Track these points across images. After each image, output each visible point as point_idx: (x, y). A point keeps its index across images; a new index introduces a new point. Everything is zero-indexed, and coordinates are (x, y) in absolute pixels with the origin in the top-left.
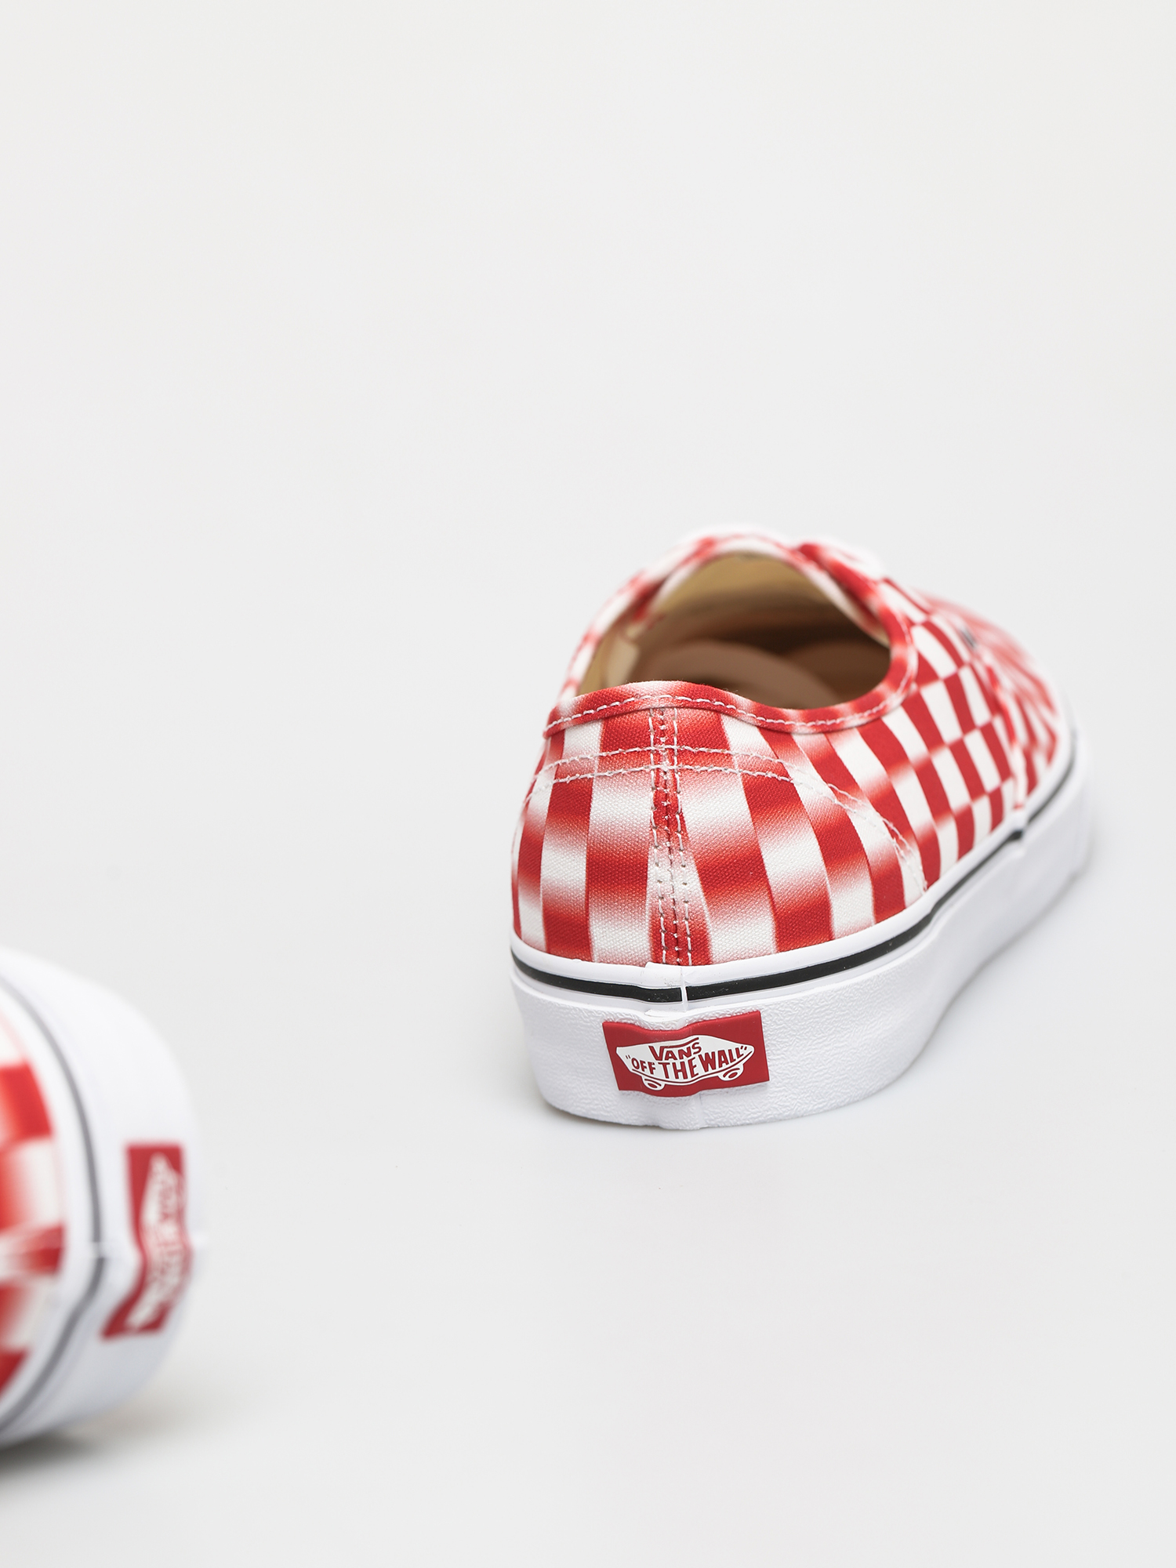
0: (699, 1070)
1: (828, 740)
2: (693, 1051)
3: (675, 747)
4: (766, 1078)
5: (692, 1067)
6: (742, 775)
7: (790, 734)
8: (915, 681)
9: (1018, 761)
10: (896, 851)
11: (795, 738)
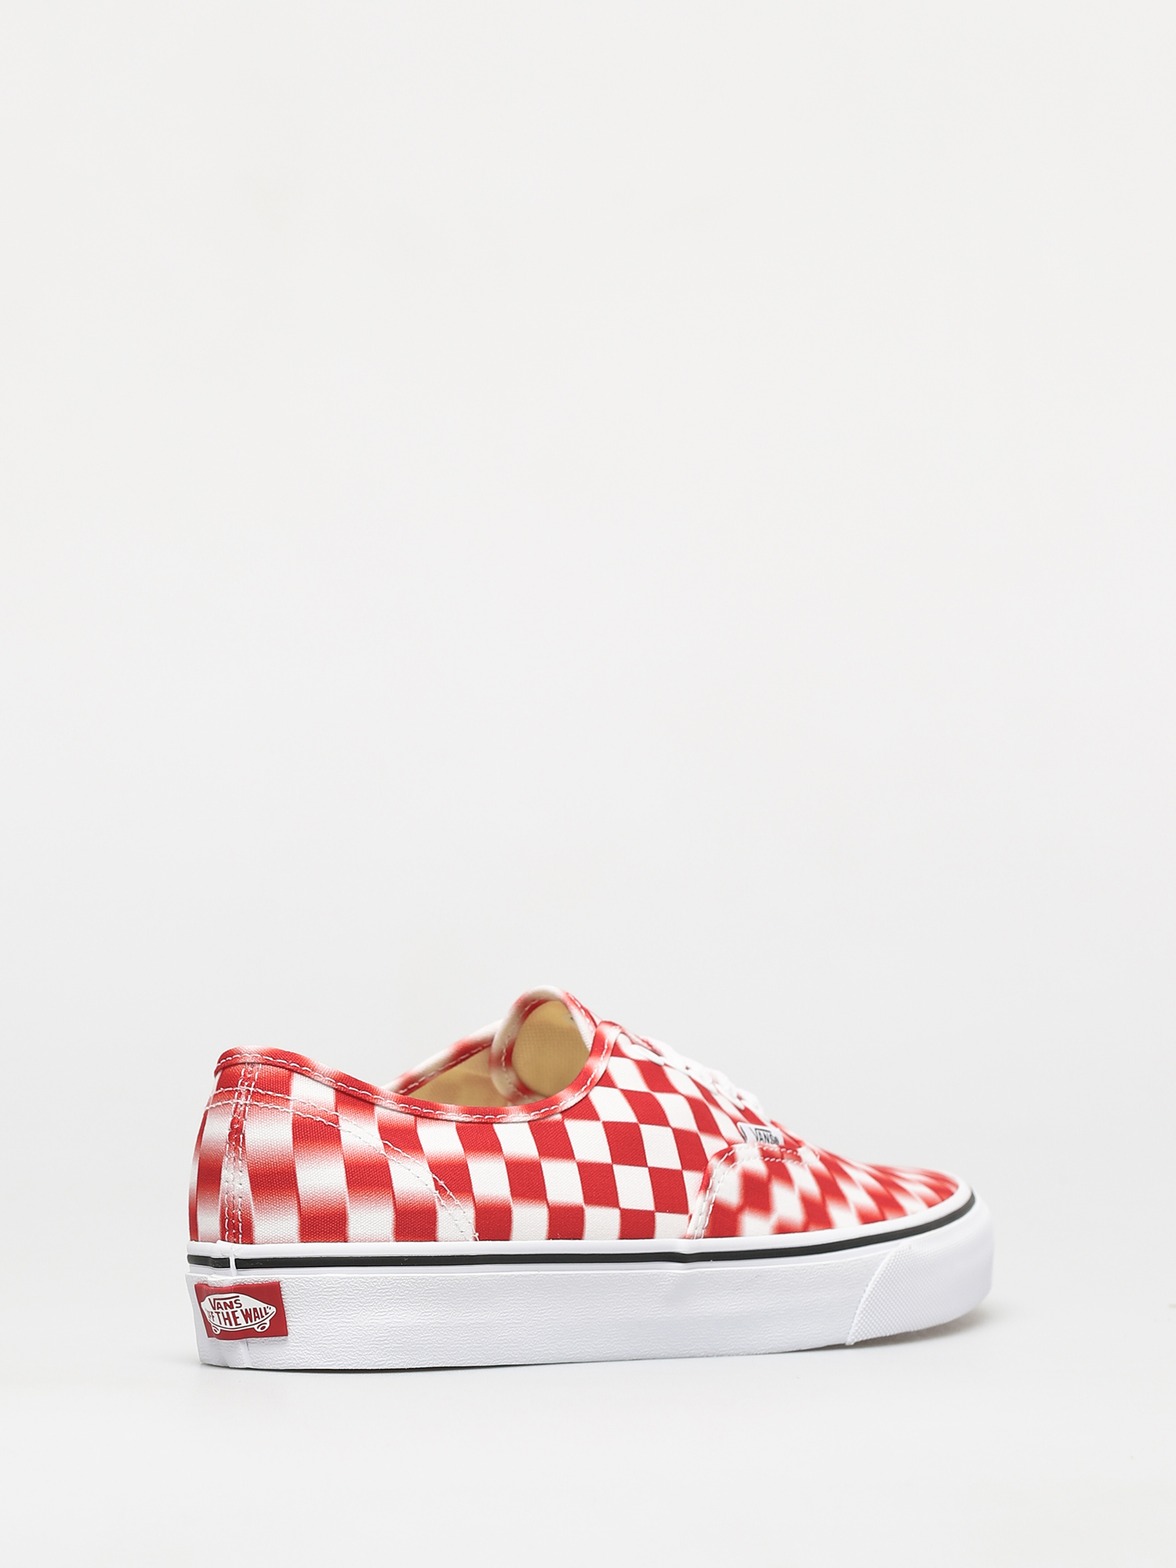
0: (241, 1320)
1: (416, 1121)
2: (235, 1305)
3: (252, 1089)
4: (286, 1334)
5: (235, 1318)
6: (294, 1115)
7: (373, 1104)
8: (562, 1112)
9: (699, 1206)
10: (436, 1200)
11: (377, 1109)
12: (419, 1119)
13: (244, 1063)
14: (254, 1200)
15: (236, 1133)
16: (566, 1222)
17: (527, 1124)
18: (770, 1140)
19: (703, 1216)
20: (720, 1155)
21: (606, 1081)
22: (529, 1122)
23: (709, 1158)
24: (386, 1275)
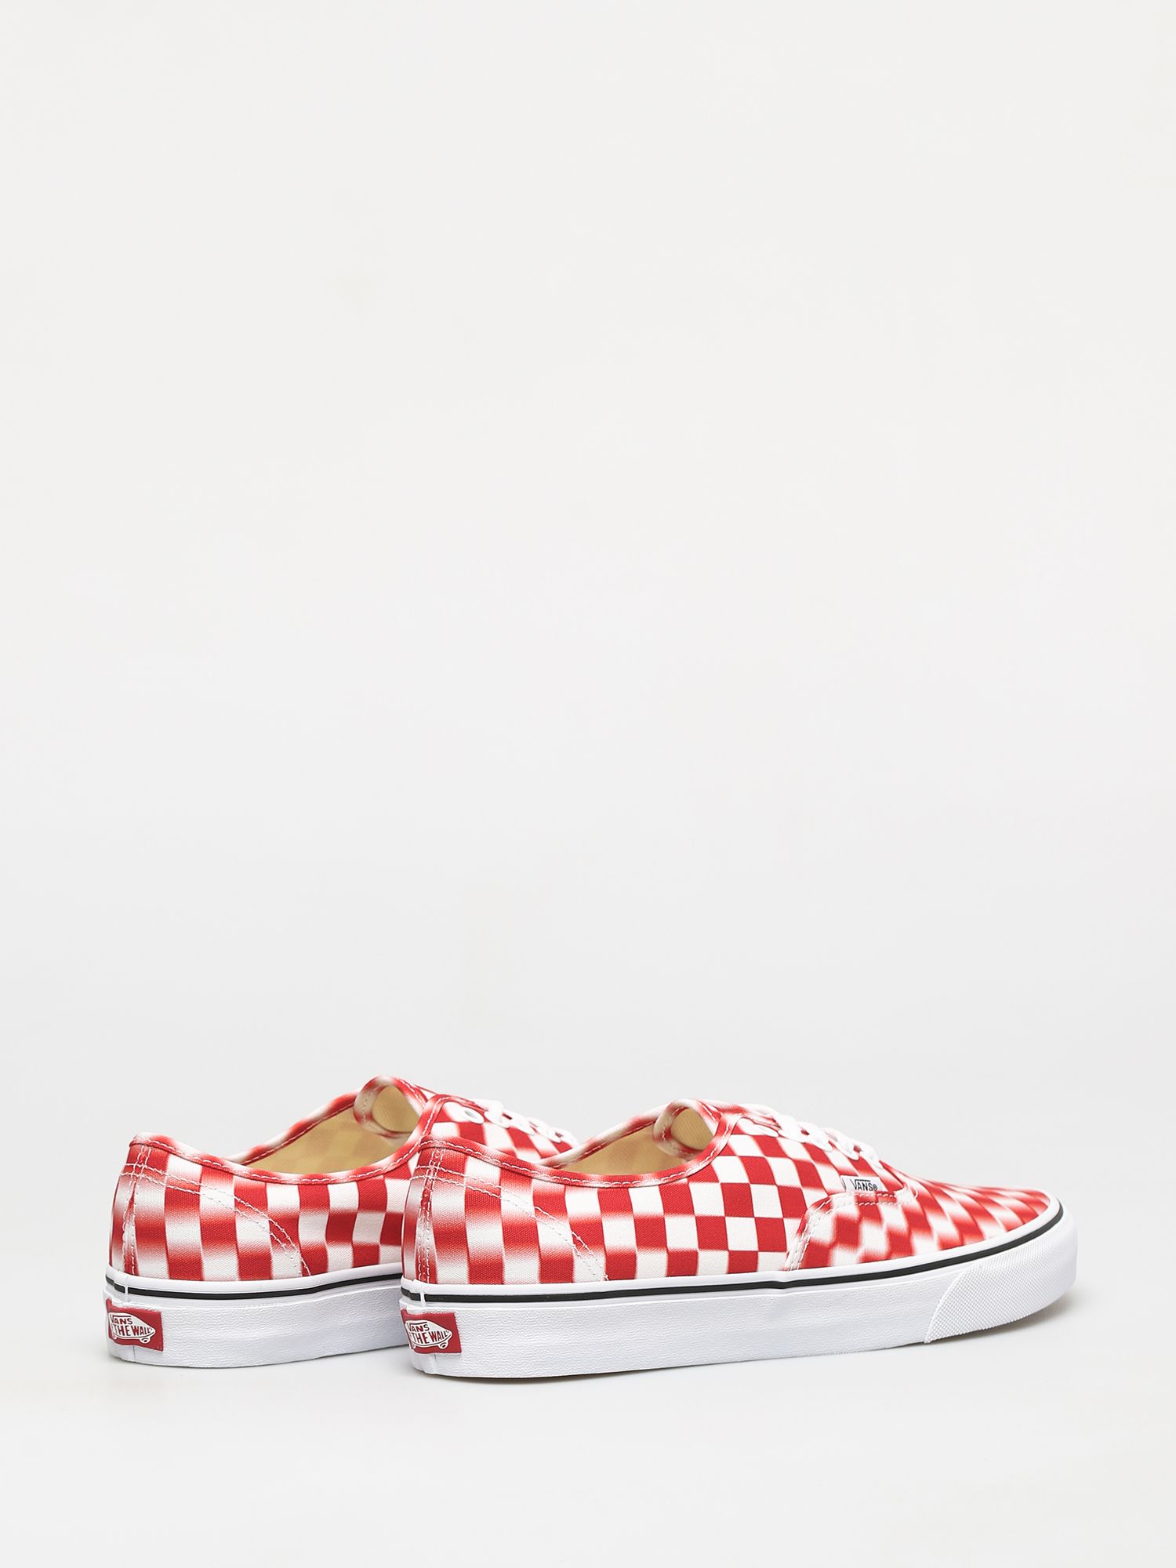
0: (429, 1340)
1: (565, 1189)
2: (424, 1329)
3: (438, 1168)
4: (460, 1352)
5: (425, 1338)
6: (467, 1188)
7: (531, 1178)
8: (687, 1177)
9: (795, 1245)
10: (574, 1252)
11: (534, 1181)
12: (568, 1188)
13: (434, 1147)
14: (437, 1251)
15: (426, 1200)
16: (681, 1263)
17: (657, 1187)
18: (868, 1188)
19: (799, 1253)
20: (817, 1204)
21: (728, 1151)
22: (659, 1185)
23: (808, 1207)
24: (533, 1309)
